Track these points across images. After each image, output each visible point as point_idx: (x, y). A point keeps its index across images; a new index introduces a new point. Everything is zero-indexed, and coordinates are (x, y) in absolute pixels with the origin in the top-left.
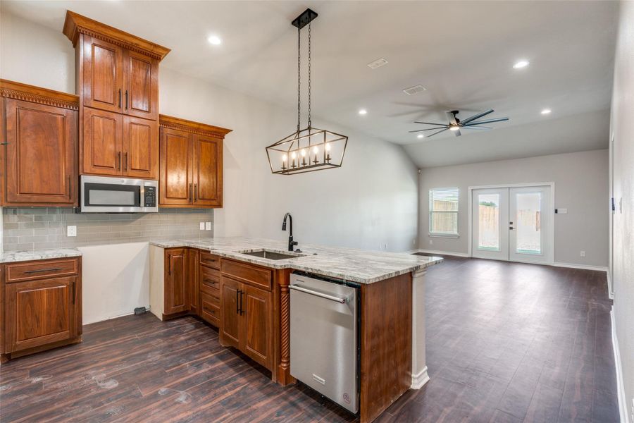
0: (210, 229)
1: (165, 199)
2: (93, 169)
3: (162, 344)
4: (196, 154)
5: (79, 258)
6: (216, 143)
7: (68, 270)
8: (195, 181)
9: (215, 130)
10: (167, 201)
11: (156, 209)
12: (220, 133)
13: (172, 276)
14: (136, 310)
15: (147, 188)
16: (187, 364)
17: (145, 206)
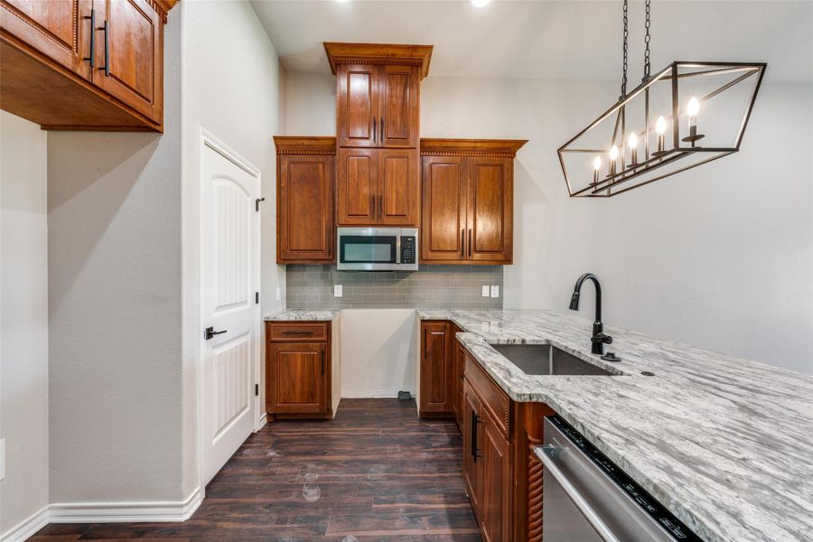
0: (497, 296)
1: (429, 252)
2: (348, 219)
3: (397, 456)
4: (471, 186)
5: (328, 323)
6: (502, 166)
7: (318, 336)
8: (471, 226)
9: (499, 145)
10: (430, 255)
11: (415, 267)
12: (508, 150)
13: (430, 358)
14: (401, 393)
15: (404, 239)
16: (402, 506)
17: (402, 262)
